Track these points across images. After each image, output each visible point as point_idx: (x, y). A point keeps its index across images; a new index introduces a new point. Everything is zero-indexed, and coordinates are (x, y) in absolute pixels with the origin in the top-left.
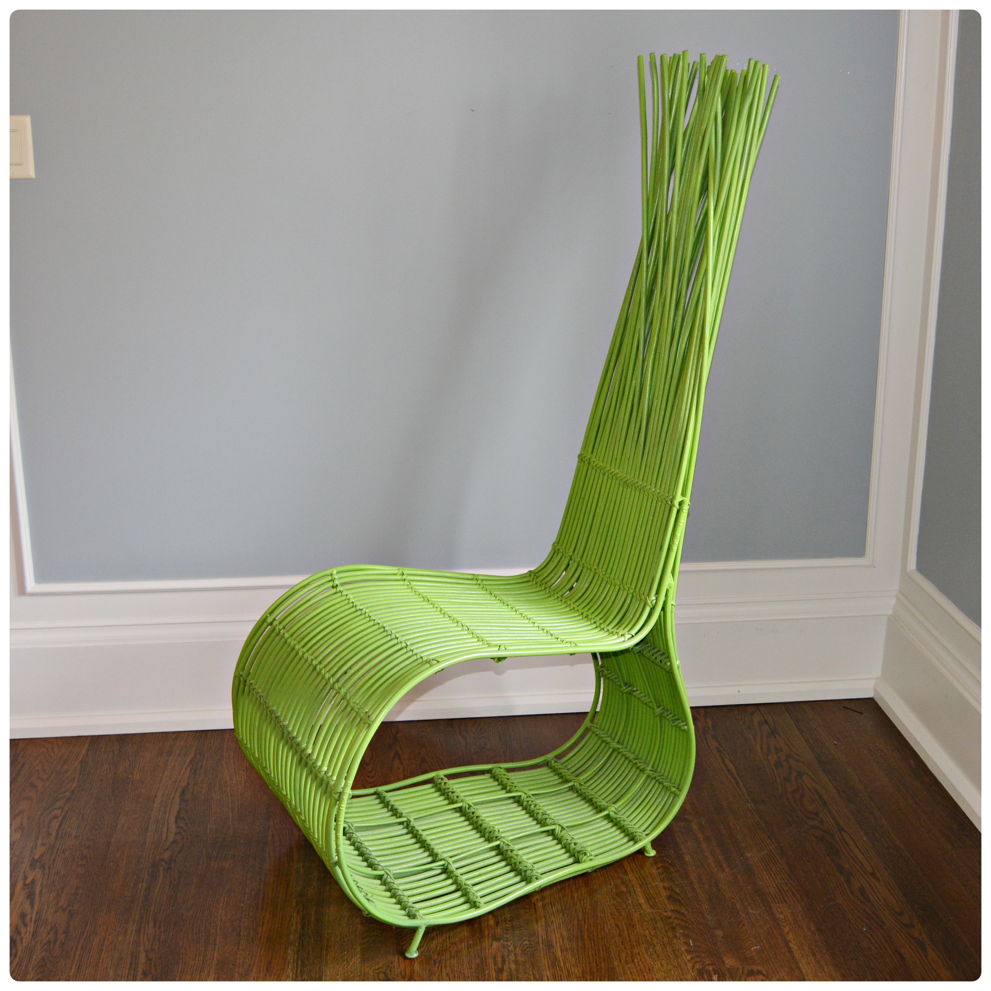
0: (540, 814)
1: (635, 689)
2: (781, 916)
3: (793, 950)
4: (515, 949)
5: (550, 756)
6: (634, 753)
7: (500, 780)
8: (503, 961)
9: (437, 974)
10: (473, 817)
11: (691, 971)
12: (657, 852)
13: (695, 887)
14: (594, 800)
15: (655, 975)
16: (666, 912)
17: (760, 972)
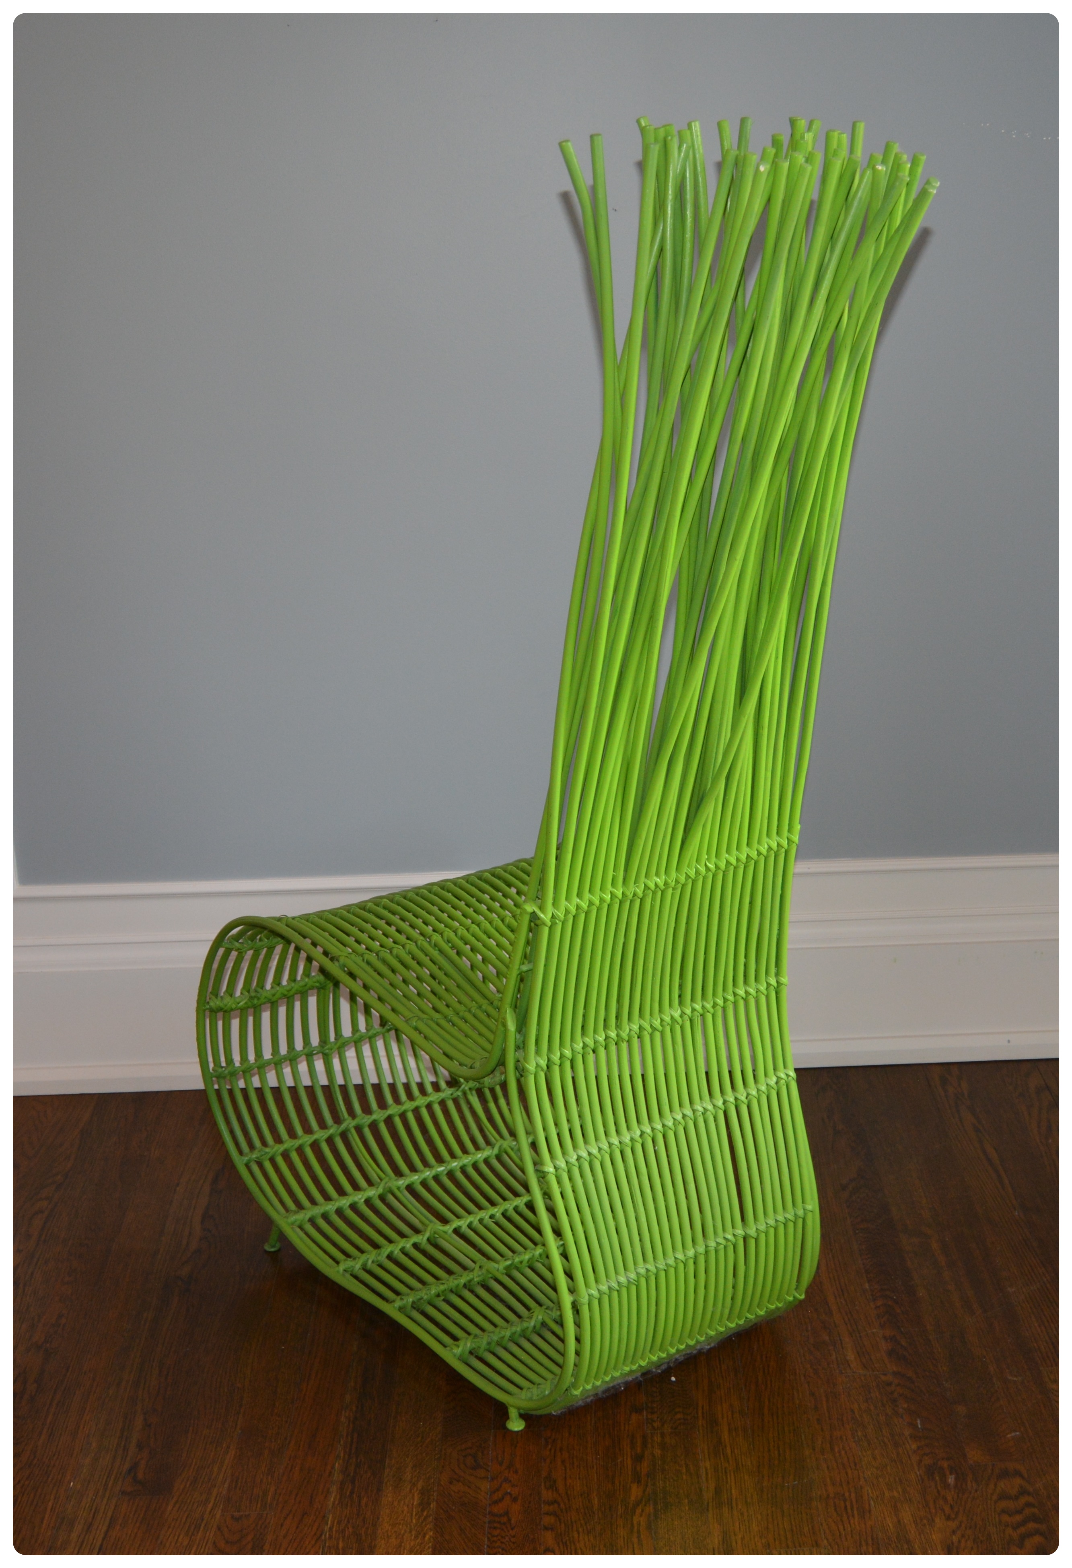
4: (663, 1425)
8: (644, 1444)
9: (548, 1461)
11: (916, 1468)
13: (931, 1337)
15: (863, 1472)
16: (885, 1375)
17: (1018, 1473)
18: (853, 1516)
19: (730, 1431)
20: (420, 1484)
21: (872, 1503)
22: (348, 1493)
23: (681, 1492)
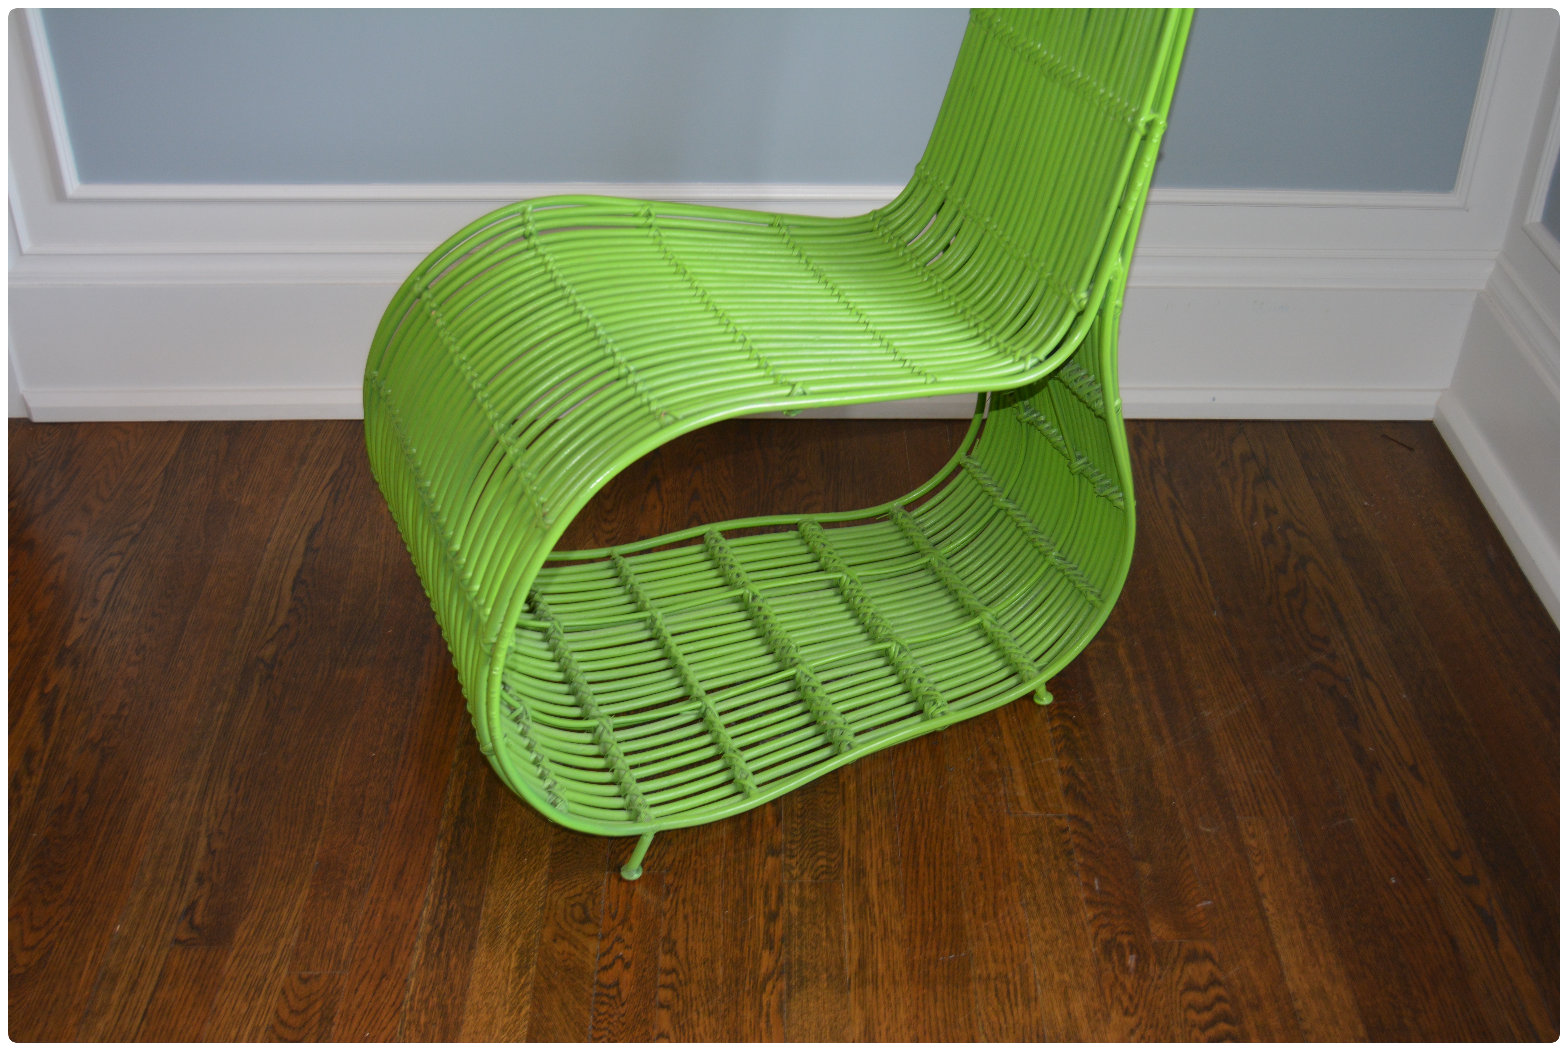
0: (869, 616)
1: (1042, 418)
2: (1253, 843)
3: (1268, 914)
4: (802, 873)
5: (896, 504)
6: (1031, 522)
7: (811, 544)
8: (780, 898)
9: (668, 916)
10: (758, 616)
11: (1091, 942)
12: (1055, 697)
13: (1114, 771)
14: (961, 594)
15: (1030, 946)
16: (1060, 818)
17: (1208, 956)
18: (1017, 1004)
19: (879, 884)
20: (519, 941)
21: (1039, 987)
22: (435, 951)
23: (820, 963)
